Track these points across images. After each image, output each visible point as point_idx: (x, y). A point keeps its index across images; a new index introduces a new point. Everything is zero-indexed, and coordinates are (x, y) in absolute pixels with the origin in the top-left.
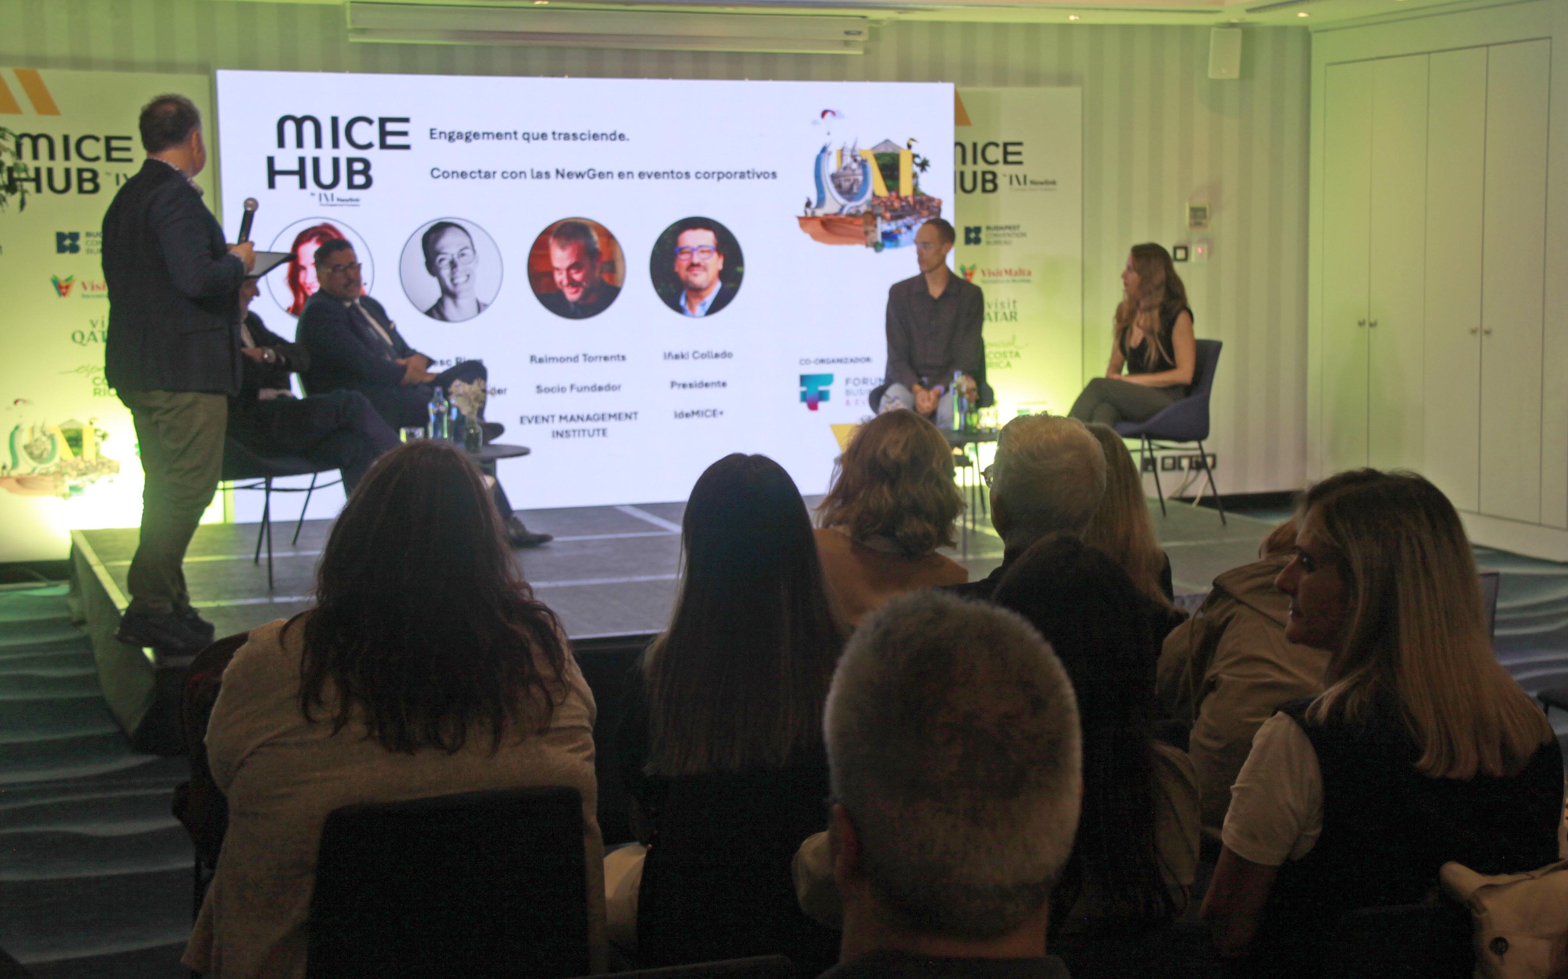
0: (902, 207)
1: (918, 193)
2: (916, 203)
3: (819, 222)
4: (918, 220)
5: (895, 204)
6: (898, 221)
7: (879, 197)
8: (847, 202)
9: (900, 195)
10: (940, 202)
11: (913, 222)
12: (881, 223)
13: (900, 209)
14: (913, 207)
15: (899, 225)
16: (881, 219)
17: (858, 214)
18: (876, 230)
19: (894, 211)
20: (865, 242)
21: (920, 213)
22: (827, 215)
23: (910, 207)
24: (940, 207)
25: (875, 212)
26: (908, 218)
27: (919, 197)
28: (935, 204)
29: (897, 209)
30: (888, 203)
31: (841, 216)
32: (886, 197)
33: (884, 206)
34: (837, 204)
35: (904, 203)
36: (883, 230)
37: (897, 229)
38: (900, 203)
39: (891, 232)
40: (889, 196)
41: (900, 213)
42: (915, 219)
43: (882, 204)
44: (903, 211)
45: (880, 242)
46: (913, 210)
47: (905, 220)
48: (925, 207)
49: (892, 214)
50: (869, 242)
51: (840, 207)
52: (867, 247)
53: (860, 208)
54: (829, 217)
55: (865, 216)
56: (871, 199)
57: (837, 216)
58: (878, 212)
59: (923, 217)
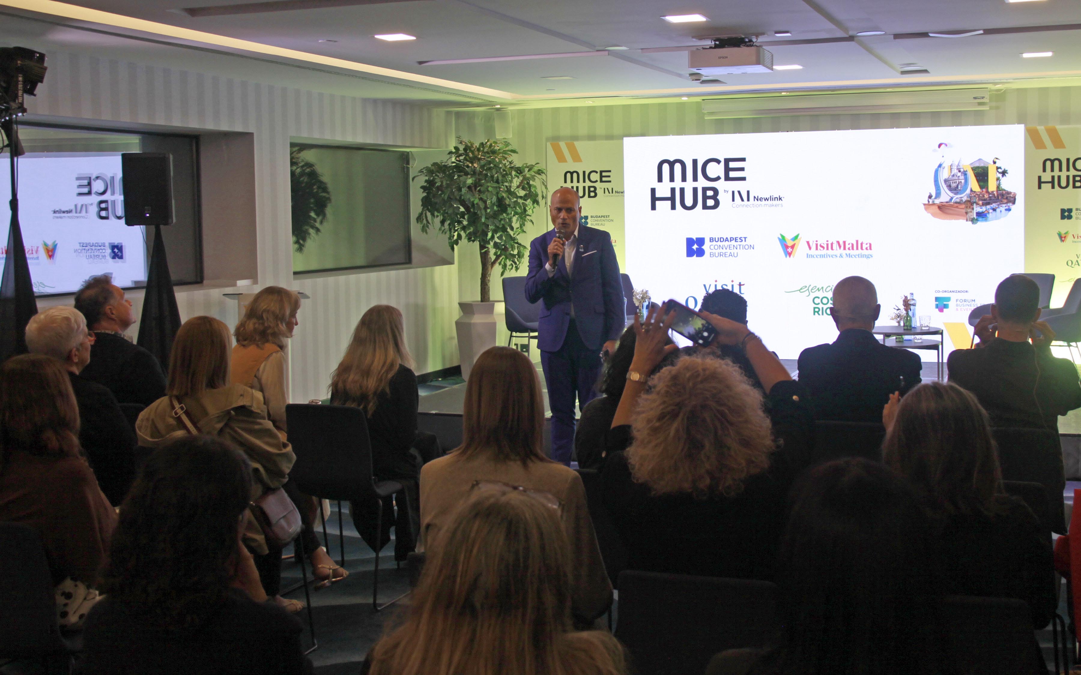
1: (1000, 189)
2: (999, 195)
3: (937, 207)
4: (1000, 205)
5: (985, 195)
6: (987, 206)
7: (975, 192)
8: (955, 195)
9: (988, 191)
10: (1015, 195)
11: (997, 206)
12: (976, 207)
13: (988, 199)
14: (997, 198)
15: (987, 208)
16: (976, 205)
17: (961, 202)
18: (973, 211)
19: (985, 200)
20: (966, 219)
21: (1002, 201)
22: (942, 202)
23: (995, 197)
24: (1015, 197)
25: (972, 201)
26: (993, 204)
27: (1001, 192)
28: (1012, 196)
29: (986, 199)
30: (981, 195)
31: (951, 203)
32: (979, 192)
33: (978, 197)
34: (948, 196)
35: (991, 195)
36: (977, 211)
37: (986, 210)
38: (988, 195)
39: (983, 212)
40: (981, 191)
41: (989, 201)
42: (998, 205)
43: (977, 196)
44: (991, 200)
45: (975, 218)
46: (996, 199)
47: (992, 206)
48: (1005, 197)
49: (983, 201)
50: (968, 218)
51: (950, 198)
52: (967, 220)
53: (963, 198)
54: (943, 204)
55: (966, 203)
56: (969, 193)
57: (948, 203)
58: (975, 201)
59: (1003, 204)
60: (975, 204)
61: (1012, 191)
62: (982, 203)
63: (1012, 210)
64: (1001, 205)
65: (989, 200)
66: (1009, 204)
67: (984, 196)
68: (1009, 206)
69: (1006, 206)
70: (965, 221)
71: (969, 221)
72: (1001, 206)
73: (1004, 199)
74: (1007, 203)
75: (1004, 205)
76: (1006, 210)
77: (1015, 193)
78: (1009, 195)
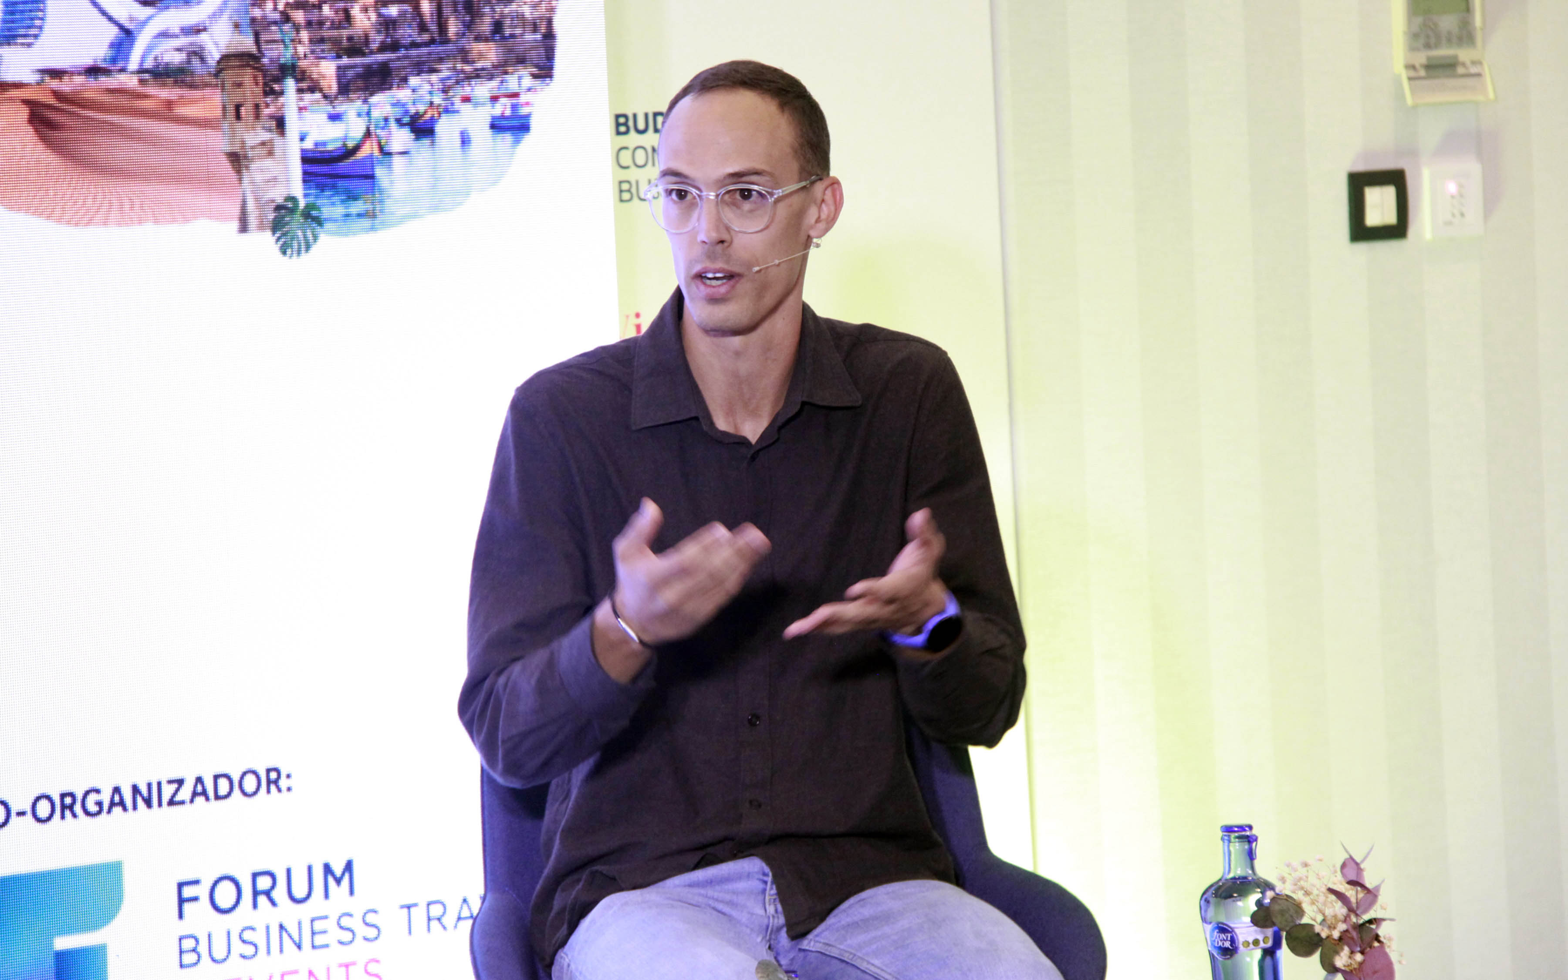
0: (387, 24)
2: (447, 11)
3: (24, 113)
4: (459, 92)
5: (355, 11)
6: (375, 99)
8: (148, 11)
11: (438, 99)
12: (302, 109)
13: (377, 39)
14: (433, 27)
15: (376, 114)
16: (300, 91)
17: (196, 63)
18: (278, 141)
19: (355, 48)
20: (235, 209)
21: (465, 56)
22: (56, 74)
23: (423, 28)
24: (550, 22)
25: (269, 53)
26: (414, 81)
28: (526, 10)
29: (367, 39)
30: (326, 10)
31: (122, 78)
33: (309, 24)
34: (104, 20)
35: (394, 10)
36: (309, 144)
37: (368, 134)
38: (377, 5)
39: (348, 153)
41: (381, 57)
42: (445, 91)
44: (394, 46)
45: (300, 202)
46: (432, 42)
47: (403, 94)
48: (485, 26)
49: (345, 61)
50: (251, 204)
51: (113, 32)
52: (242, 224)
53: (203, 37)
54: (65, 86)
55: (229, 76)
57: (105, 81)
58: (286, 55)
59: (477, 75)
60: (290, 84)
62: (341, 70)
63: (534, 123)
64: (467, 90)
65: (383, 48)
66: (512, 83)
67: (348, 17)
68: (516, 95)
69: (494, 99)
70: (231, 225)
71: (261, 227)
72: (466, 99)
73: (478, 38)
74: (499, 70)
75: (482, 90)
76: (497, 126)
78: (514, 6)
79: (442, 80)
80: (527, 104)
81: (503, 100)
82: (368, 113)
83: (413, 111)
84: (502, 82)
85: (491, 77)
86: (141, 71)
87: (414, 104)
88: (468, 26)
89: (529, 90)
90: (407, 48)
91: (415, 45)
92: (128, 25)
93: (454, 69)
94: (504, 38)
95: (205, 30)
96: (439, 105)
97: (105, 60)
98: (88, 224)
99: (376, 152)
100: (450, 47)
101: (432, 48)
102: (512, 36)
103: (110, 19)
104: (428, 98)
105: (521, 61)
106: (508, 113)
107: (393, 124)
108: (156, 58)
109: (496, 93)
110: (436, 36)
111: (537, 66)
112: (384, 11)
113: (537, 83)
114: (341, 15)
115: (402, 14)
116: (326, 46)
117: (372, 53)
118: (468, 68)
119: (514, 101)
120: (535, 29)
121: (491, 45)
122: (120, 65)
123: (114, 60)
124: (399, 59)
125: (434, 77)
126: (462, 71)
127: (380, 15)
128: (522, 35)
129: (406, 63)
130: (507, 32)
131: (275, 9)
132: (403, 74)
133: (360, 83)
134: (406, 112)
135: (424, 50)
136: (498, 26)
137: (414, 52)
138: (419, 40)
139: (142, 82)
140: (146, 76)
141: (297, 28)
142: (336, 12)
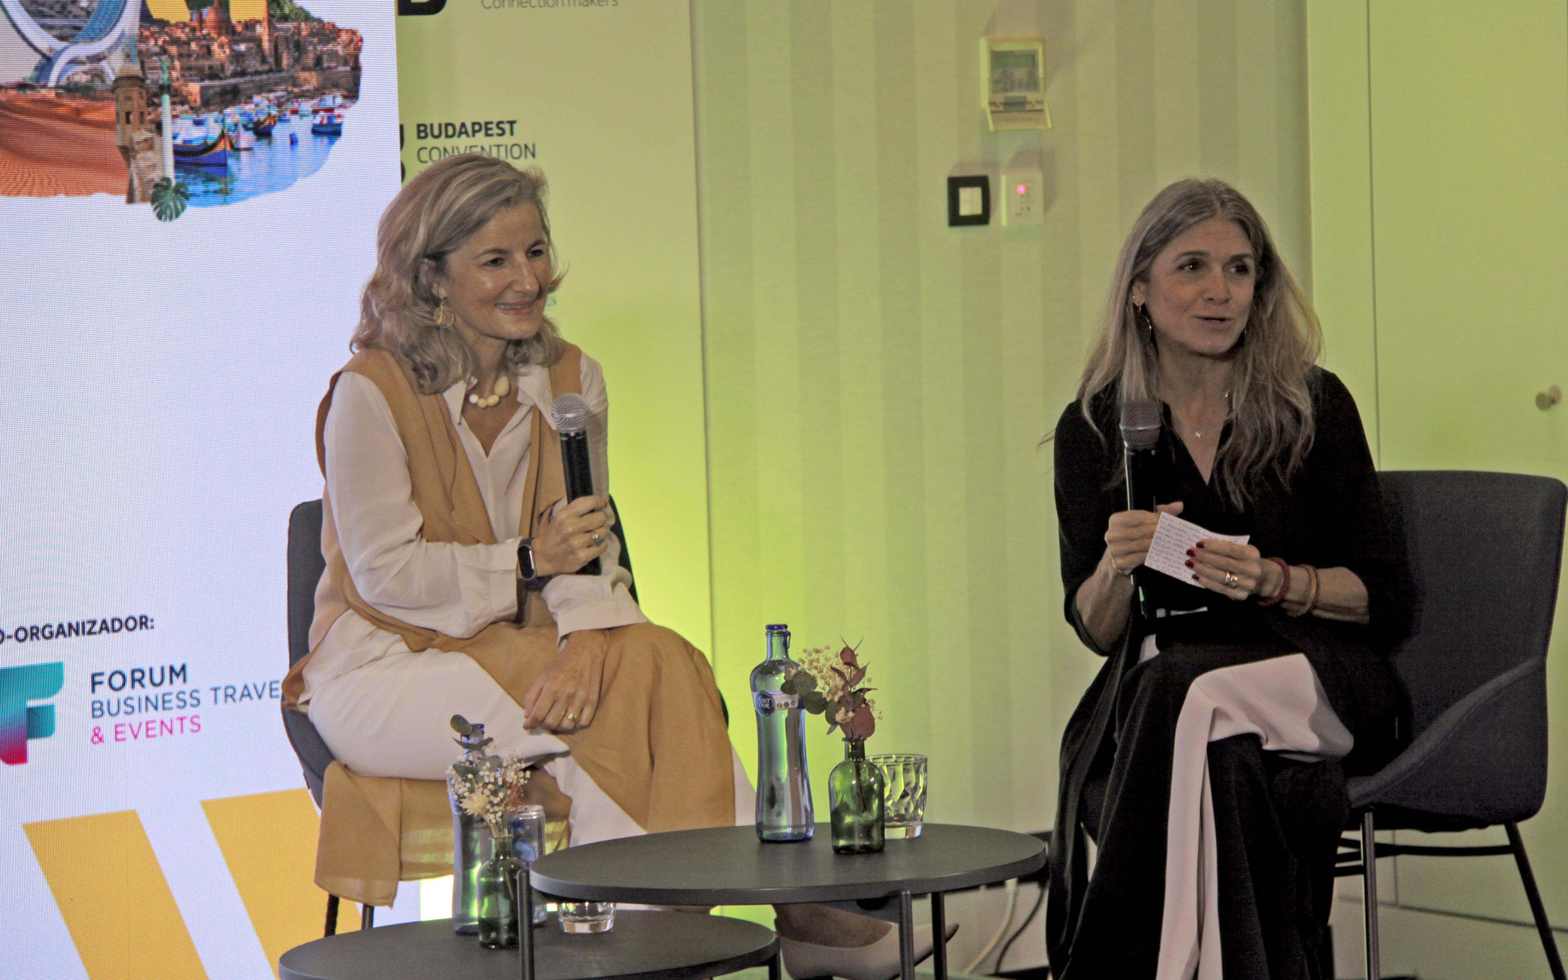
0: (237, 57)
1: (287, 11)
2: (281, 48)
4: (290, 106)
5: (215, 47)
6: (228, 111)
7: (163, 24)
8: (63, 44)
9: (228, 20)
10: (355, 42)
11: (274, 112)
12: (175, 117)
13: (230, 68)
14: (271, 60)
15: (229, 121)
16: (173, 103)
17: (98, 83)
19: (214, 74)
20: (125, 186)
21: (295, 82)
23: (264, 60)
24: (356, 58)
25: (151, 76)
26: (257, 99)
27: (289, 25)
28: (339, 49)
29: (223, 68)
30: (193, 46)
31: (44, 92)
32: (185, 25)
33: (180, 56)
34: (31, 50)
35: (242, 47)
36: (179, 141)
37: (222, 136)
38: (231, 43)
39: (208, 148)
40: (195, 24)
41: (233, 81)
42: (279, 105)
43: (173, 50)
44: (243, 74)
45: (174, 183)
46: (270, 71)
47: (249, 108)
48: (310, 60)
49: (207, 83)
50: (136, 183)
51: (37, 59)
52: (131, 200)
53: (104, 63)
55: (122, 93)
56: (136, 31)
57: (31, 94)
58: (164, 78)
59: (303, 95)
60: (166, 99)
61: (340, 25)
62: (203, 90)
63: (344, 130)
64: (295, 106)
65: (235, 75)
66: (328, 101)
67: (209, 52)
68: (330, 110)
69: (315, 112)
70: (123, 198)
71: (144, 199)
72: (295, 112)
73: (305, 69)
74: (319, 92)
75: (306, 106)
76: (316, 131)
77: (354, 33)
78: (330, 46)
79: (278, 98)
80: (339, 116)
81: (322, 113)
82: (223, 121)
83: (255, 119)
84: (321, 100)
85: (312, 98)
86: (57, 87)
87: (256, 114)
88: (297, 60)
89: (341, 106)
90: (252, 74)
91: (257, 73)
92: (48, 53)
93: (286, 90)
94: (322, 69)
95: (104, 58)
96: (274, 117)
97: (31, 78)
98: (17, 194)
99: (228, 148)
100: (284, 74)
101: (271, 75)
102: (329, 68)
103: (36, 49)
104: (267, 110)
105: (336, 86)
106: (325, 122)
107: (240, 127)
108: (68, 78)
109: (316, 108)
110: (274, 67)
111: (347, 90)
112: (235, 47)
113: (347, 102)
114: (204, 51)
115: (249, 49)
116: (193, 72)
117: (226, 78)
118: (296, 90)
119: (329, 114)
120: (346, 63)
121: (314, 73)
122: (42, 83)
123: (38, 79)
124: (245, 82)
125: (272, 96)
126: (292, 92)
127: (232, 50)
128: (336, 67)
129: (251, 85)
130: (325, 65)
131: (156, 44)
132: (249, 93)
133: (218, 99)
134: (251, 120)
135: (264, 77)
136: (318, 61)
137: (257, 78)
138: (260, 69)
139: (57, 94)
140: (61, 91)
141: (172, 58)
142: (201, 47)
